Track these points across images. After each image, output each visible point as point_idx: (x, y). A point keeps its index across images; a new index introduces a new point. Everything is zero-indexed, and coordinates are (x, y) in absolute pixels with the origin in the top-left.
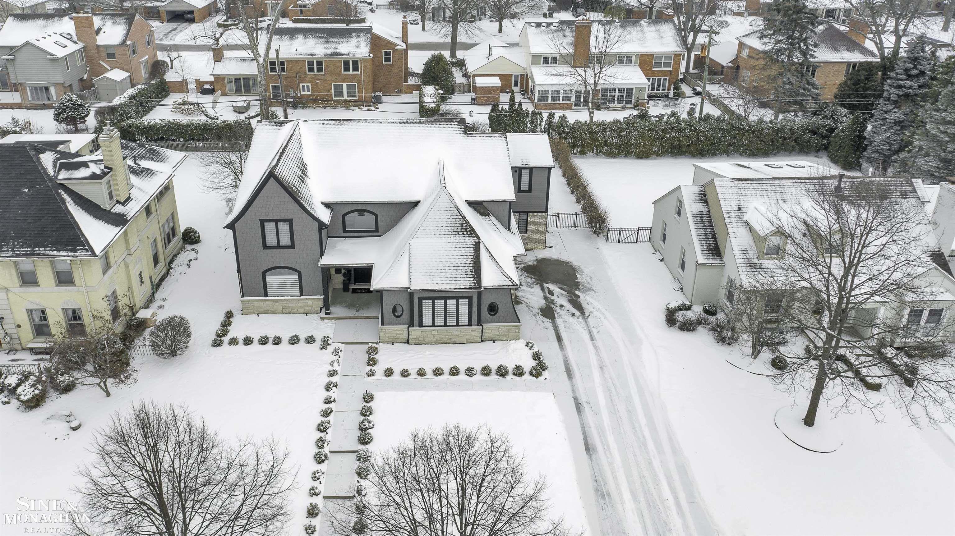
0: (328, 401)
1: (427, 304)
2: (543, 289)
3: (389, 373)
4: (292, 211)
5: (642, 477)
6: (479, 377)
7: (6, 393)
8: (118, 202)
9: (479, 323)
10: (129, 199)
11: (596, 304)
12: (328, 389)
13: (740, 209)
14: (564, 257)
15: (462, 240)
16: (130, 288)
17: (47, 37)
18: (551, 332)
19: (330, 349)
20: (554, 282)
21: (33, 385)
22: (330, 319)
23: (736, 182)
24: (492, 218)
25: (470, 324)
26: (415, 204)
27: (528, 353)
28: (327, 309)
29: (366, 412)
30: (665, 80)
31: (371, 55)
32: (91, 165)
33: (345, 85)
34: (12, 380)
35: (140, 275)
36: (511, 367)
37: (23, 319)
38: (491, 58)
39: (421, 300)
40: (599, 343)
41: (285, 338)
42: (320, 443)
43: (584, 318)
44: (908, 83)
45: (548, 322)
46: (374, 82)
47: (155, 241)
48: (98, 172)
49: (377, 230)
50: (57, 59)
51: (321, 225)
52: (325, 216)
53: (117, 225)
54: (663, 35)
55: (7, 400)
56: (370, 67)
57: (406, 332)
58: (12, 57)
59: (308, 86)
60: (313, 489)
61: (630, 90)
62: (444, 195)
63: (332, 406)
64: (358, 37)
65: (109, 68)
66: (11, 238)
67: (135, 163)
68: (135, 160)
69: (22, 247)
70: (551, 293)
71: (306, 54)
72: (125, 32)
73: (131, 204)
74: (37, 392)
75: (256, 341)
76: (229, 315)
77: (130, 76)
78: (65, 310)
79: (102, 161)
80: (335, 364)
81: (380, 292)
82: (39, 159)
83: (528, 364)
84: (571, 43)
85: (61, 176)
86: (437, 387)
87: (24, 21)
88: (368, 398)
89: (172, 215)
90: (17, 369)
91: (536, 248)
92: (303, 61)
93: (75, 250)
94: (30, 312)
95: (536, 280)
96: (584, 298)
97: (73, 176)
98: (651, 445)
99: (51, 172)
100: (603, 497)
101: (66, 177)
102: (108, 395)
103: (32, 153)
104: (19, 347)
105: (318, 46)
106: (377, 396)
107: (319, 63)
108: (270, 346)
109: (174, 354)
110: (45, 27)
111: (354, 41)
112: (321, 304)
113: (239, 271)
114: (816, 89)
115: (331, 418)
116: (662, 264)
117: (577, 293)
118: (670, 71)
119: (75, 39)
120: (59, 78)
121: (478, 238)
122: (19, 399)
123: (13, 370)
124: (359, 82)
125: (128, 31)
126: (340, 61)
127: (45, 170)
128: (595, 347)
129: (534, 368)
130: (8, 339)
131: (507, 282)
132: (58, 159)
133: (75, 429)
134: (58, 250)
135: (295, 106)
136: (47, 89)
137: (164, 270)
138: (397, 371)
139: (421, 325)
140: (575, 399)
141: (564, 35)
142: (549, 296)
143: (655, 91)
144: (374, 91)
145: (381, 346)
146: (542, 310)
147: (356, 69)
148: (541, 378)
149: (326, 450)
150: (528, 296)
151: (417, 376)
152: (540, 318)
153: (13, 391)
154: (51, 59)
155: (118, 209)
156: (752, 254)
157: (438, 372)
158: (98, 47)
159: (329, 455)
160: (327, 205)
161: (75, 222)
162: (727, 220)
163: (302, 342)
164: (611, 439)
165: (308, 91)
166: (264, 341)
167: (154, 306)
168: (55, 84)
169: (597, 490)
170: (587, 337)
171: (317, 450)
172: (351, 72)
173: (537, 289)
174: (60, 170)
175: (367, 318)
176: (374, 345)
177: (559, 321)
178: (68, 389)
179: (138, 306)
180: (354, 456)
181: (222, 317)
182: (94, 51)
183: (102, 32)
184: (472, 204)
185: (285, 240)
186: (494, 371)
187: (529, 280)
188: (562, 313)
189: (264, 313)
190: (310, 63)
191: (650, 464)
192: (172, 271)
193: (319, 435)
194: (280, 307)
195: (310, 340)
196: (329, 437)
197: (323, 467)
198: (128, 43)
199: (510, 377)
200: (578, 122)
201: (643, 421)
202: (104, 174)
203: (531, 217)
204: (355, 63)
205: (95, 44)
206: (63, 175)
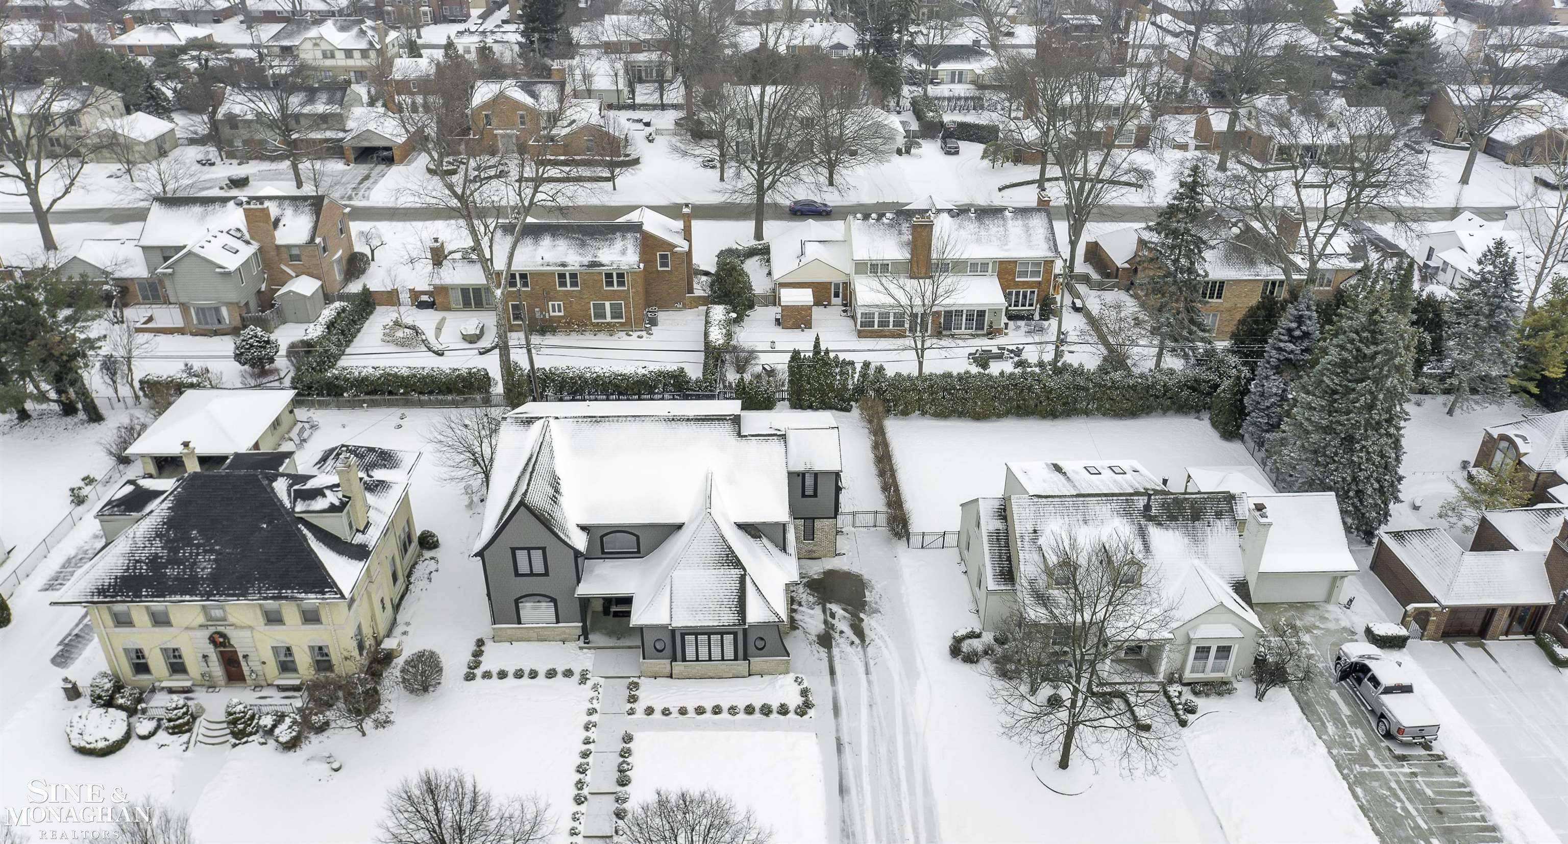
0: (587, 742)
1: (690, 639)
2: (824, 611)
3: (650, 711)
4: (544, 539)
5: (889, 818)
6: (742, 716)
7: (261, 733)
8: (358, 531)
9: (745, 658)
10: (368, 525)
11: (879, 629)
12: (587, 728)
13: (1035, 531)
14: (855, 569)
15: (727, 572)
16: (373, 618)
17: (213, 239)
18: (825, 664)
19: (590, 684)
20: (838, 601)
21: (290, 727)
22: (589, 648)
23: (1036, 500)
24: (765, 540)
25: (736, 659)
26: (680, 527)
27: (797, 689)
28: (586, 638)
29: (625, 753)
30: (1033, 292)
31: (642, 265)
32: (328, 492)
33: (607, 304)
34: (267, 721)
35: (382, 601)
36: (775, 706)
37: (268, 656)
38: (805, 260)
39: (683, 636)
40: (874, 677)
41: (542, 672)
42: (580, 785)
43: (863, 647)
44: (1291, 346)
45: (823, 653)
46: (647, 293)
47: (393, 558)
48: (337, 503)
49: (639, 552)
50: (229, 273)
51: (577, 554)
52: (580, 541)
53: (361, 560)
54: (1031, 231)
55: (263, 740)
56: (640, 281)
57: (669, 666)
58: (170, 271)
59: (559, 306)
60: (572, 829)
61: (981, 314)
62: (708, 522)
63: (591, 747)
64: (624, 238)
65: (294, 274)
66: (256, 579)
67: (369, 476)
68: (367, 471)
69: (268, 589)
70: (833, 616)
71: (556, 264)
72: (312, 225)
73: (371, 531)
74: (294, 734)
75: (511, 674)
76: (480, 643)
77: (322, 286)
78: (312, 648)
79: (338, 486)
80: (595, 701)
81: (641, 629)
82: (273, 489)
83: (794, 700)
84: (908, 244)
85: (298, 508)
86: (698, 727)
87: (174, 209)
88: (628, 738)
89: (408, 522)
90: (269, 709)
91: (825, 556)
92: (552, 274)
93: (324, 593)
94: (275, 649)
95: (819, 598)
96: (870, 623)
97: (312, 508)
98: (904, 786)
99: (288, 505)
100: (848, 837)
101: (304, 509)
102: (364, 734)
103: (265, 482)
104: (264, 683)
105: (571, 251)
106: (637, 736)
107: (573, 276)
108: (525, 680)
109: (425, 689)
110: (204, 217)
111: (619, 244)
112: (579, 632)
113: (489, 595)
114: (1204, 331)
115: (590, 760)
116: (964, 577)
117: (862, 615)
118: (1039, 283)
119: (247, 236)
120: (233, 297)
121: (744, 570)
122: (277, 741)
123: (264, 710)
124: (626, 299)
125: (317, 222)
126: (600, 273)
127: (281, 502)
128: (869, 682)
129: (799, 707)
130: (254, 676)
131: (774, 619)
132: (291, 486)
133: (336, 770)
134: (306, 593)
135: (543, 332)
136: (217, 310)
137: (404, 586)
138: (658, 709)
139: (684, 660)
140: (838, 739)
141: (900, 233)
142: (830, 619)
143: (1020, 308)
144: (648, 304)
145: (643, 681)
146: (819, 636)
147: (621, 283)
148: (806, 717)
149: (585, 791)
150: (807, 619)
151: (678, 715)
152: (816, 647)
153: (270, 732)
154: (221, 273)
155: (359, 539)
156: (1042, 583)
157: (700, 711)
158: (278, 247)
159: (588, 797)
160: (583, 528)
161: (320, 561)
162: (1019, 544)
163: (559, 675)
164: (866, 780)
165: (560, 311)
166: (519, 674)
167: (398, 631)
168: (228, 304)
169: (843, 830)
170: (862, 670)
171: (577, 792)
172: (616, 288)
173: (818, 610)
174: (295, 500)
175: (630, 647)
176: (636, 680)
177: (836, 651)
178: (322, 728)
179: (381, 634)
180: (613, 797)
181: (472, 647)
182: (273, 253)
183: (281, 224)
184: (741, 526)
185: (539, 568)
186: (757, 709)
187: (811, 599)
188: (841, 641)
189: (517, 640)
190: (562, 276)
191: (899, 805)
192: (411, 587)
193: (579, 776)
194: (535, 635)
195: (568, 673)
196: (588, 778)
197: (583, 808)
198: (318, 240)
199: (774, 716)
200: (898, 375)
201: (902, 762)
202: (343, 505)
203: (817, 522)
204: (621, 276)
205: (273, 243)
206: (300, 507)
